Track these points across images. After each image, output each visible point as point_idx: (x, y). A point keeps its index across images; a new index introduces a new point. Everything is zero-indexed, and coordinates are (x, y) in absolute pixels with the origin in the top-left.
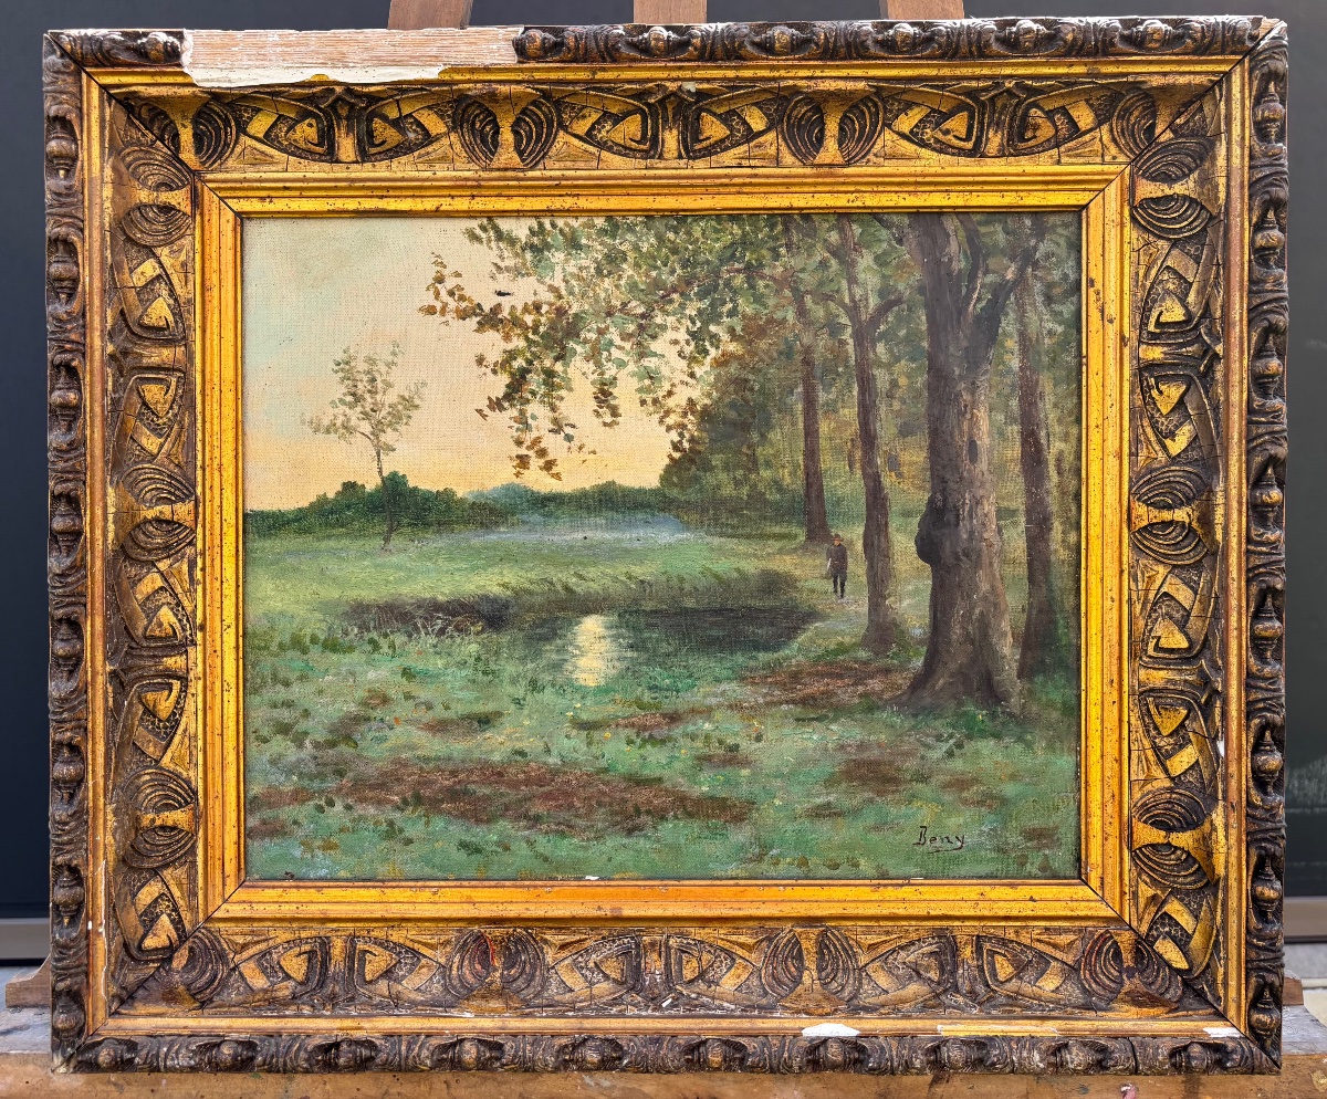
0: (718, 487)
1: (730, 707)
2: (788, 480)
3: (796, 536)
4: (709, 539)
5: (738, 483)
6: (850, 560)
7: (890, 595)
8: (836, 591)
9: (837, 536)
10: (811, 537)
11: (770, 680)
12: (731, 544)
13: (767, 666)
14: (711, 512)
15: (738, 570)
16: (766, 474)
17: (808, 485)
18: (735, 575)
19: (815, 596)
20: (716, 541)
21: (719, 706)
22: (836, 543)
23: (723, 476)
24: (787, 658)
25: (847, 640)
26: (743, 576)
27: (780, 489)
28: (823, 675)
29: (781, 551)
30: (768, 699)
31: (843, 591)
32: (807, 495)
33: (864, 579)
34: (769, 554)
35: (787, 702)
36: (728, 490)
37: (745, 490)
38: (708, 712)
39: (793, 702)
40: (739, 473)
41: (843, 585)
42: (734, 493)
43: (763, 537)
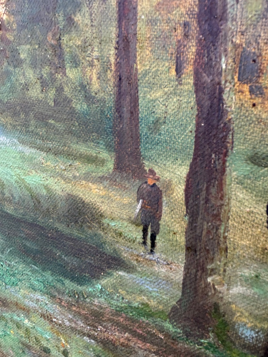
0: (26, 87)
1: (43, 316)
2: (95, 85)
3: (103, 162)
4: (20, 147)
5: (44, 85)
6: (165, 208)
7: (213, 271)
8: (144, 243)
9: (152, 172)
10: (119, 167)
11: (74, 309)
12: (40, 156)
13: (72, 294)
14: (22, 116)
15: (46, 187)
16: (72, 74)
17: (120, 95)
18: (44, 192)
19: (120, 240)
20: (29, 151)
21: (36, 311)
22: (151, 182)
23: (31, 74)
24: (90, 295)
25: (153, 303)
26: (51, 195)
27: (89, 98)
28: (124, 329)
29: (87, 177)
30: (73, 325)
31: (153, 245)
32: (118, 108)
33: (181, 239)
34: (75, 177)
35: (89, 336)
36: (35, 93)
37: (52, 93)
38: (27, 311)
39: (95, 338)
40: (46, 71)
41: (153, 238)
42: (41, 96)
43: (71, 155)
